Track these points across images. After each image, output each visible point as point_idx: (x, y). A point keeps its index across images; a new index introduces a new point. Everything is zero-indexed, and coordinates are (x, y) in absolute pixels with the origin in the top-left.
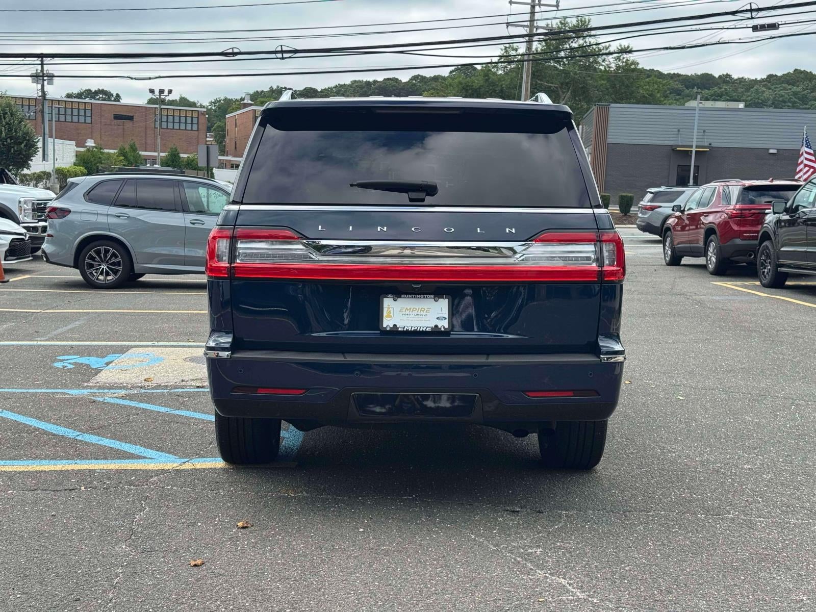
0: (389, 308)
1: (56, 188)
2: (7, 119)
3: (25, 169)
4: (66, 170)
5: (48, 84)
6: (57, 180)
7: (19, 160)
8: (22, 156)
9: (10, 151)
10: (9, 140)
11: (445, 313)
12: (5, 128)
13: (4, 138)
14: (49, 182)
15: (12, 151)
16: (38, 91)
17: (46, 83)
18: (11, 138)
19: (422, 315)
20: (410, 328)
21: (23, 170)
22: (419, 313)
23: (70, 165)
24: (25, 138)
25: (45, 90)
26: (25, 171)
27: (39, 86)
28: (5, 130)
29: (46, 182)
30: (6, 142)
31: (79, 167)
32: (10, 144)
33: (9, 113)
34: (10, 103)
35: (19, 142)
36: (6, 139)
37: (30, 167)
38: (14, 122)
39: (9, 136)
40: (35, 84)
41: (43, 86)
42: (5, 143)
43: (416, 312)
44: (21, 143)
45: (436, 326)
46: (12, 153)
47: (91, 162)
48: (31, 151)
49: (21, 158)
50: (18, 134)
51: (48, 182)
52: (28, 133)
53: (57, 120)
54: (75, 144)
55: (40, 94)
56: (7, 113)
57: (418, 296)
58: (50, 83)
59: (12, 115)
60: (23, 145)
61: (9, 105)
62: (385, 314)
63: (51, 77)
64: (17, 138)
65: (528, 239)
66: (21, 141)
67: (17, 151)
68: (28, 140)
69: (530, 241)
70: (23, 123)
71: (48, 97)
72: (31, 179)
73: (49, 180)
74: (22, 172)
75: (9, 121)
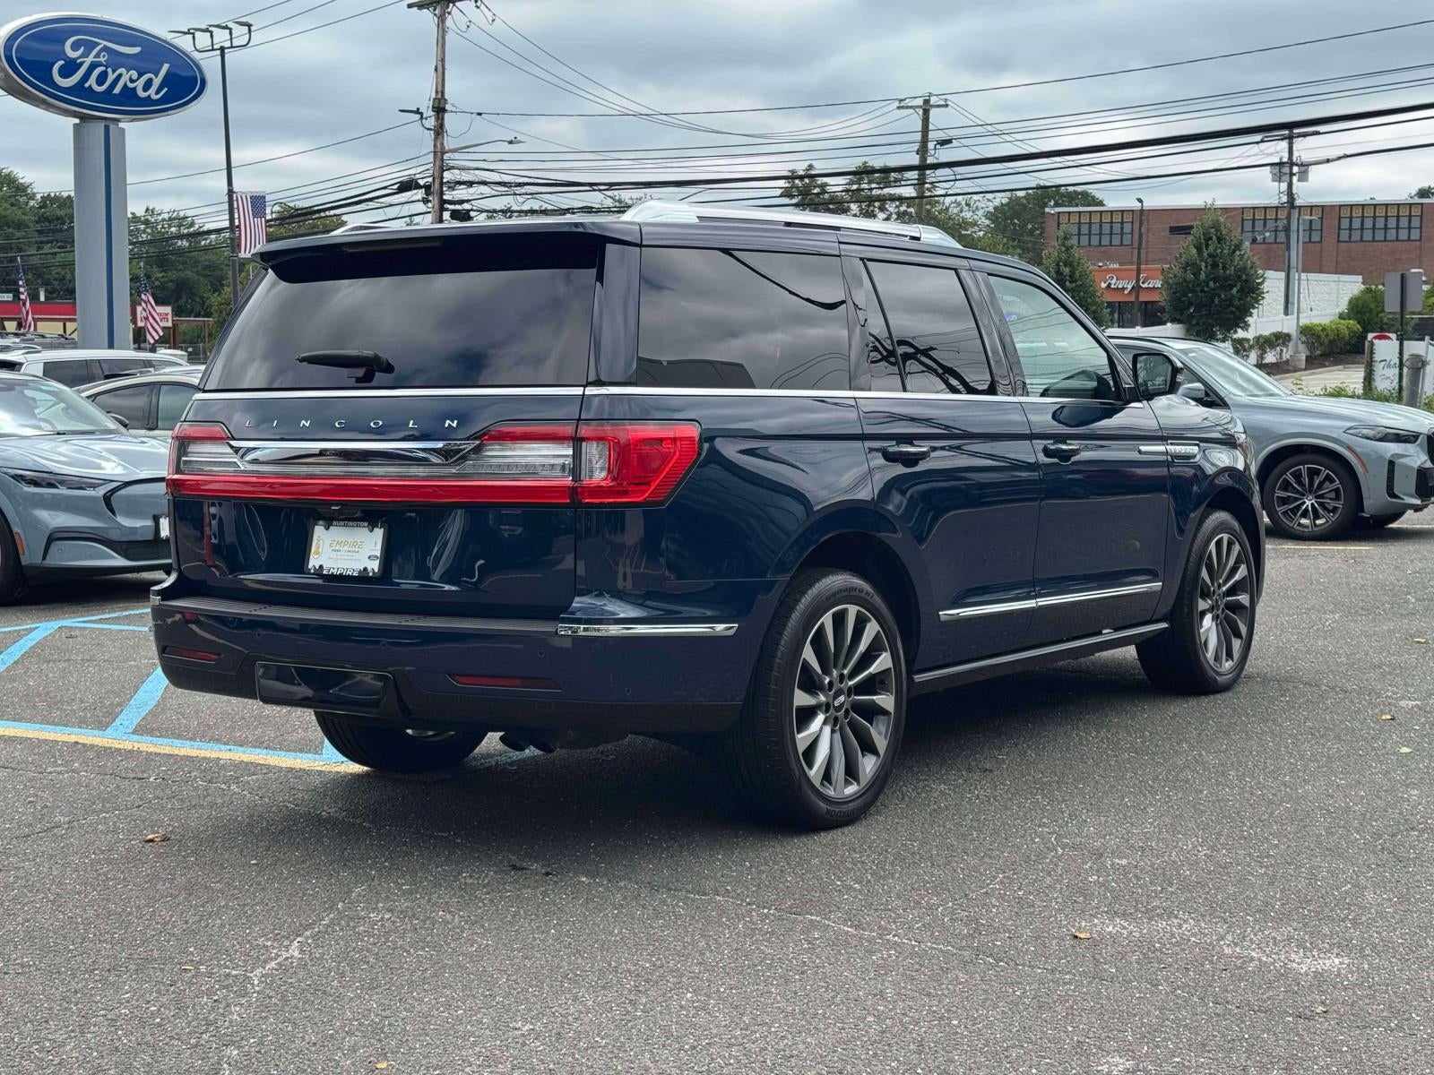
0: (319, 541)
1: (1300, 360)
2: (1211, 249)
3: (1239, 330)
4: (1320, 328)
5: (1299, 181)
6: (1304, 346)
7: (1228, 316)
8: (1234, 309)
9: (1213, 302)
10: (1211, 284)
11: (377, 551)
12: (1206, 263)
13: (1204, 281)
14: (1287, 351)
15: (1217, 302)
16: (1281, 195)
17: (1295, 179)
18: (1215, 280)
19: (354, 552)
20: (336, 570)
21: (1236, 332)
22: (350, 549)
23: (1332, 318)
24: (1240, 277)
25: (1294, 192)
26: (1241, 334)
27: (1284, 186)
28: (1206, 267)
29: (1282, 351)
30: (1208, 287)
31: (1347, 321)
32: (1214, 289)
33: (1214, 238)
34: (1218, 221)
35: (1229, 285)
36: (1208, 283)
37: (1249, 325)
38: (1221, 252)
39: (1212, 276)
40: (1277, 184)
41: (1290, 185)
42: (1206, 289)
43: (346, 548)
44: (1231, 287)
45: (365, 569)
46: (1216, 305)
47: (1371, 311)
48: (1249, 299)
49: (1232, 312)
50: (1228, 272)
51: (1285, 350)
52: (1245, 268)
53: (1308, 240)
54: (1361, 280)
55: (1285, 199)
56: (1211, 238)
57: (351, 523)
58: (1303, 176)
59: (1220, 240)
60: (1235, 289)
61: (1216, 226)
62: (313, 549)
63: (1304, 166)
64: (1227, 278)
65: (469, 437)
66: (1233, 282)
67: (1225, 301)
68: (1246, 281)
69: (472, 440)
70: (1238, 253)
71: (1298, 202)
72: (1251, 347)
73: (1287, 346)
74: (1235, 336)
75: (1215, 250)
